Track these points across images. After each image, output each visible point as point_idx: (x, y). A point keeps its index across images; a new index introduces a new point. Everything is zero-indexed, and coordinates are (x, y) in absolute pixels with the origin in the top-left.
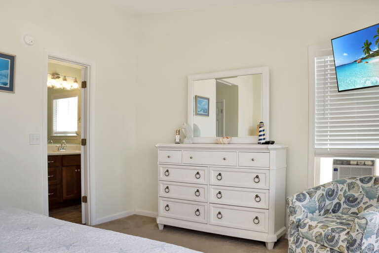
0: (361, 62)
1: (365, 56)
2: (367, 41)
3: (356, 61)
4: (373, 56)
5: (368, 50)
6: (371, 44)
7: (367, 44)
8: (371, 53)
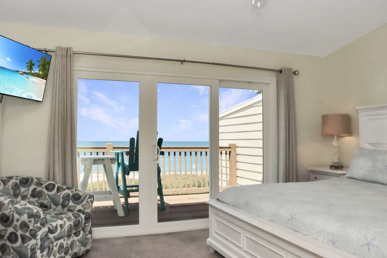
0: (22, 74)
1: (27, 72)
2: (32, 60)
3: (18, 71)
4: (34, 75)
5: (31, 68)
6: (34, 65)
7: (31, 62)
8: (32, 72)
